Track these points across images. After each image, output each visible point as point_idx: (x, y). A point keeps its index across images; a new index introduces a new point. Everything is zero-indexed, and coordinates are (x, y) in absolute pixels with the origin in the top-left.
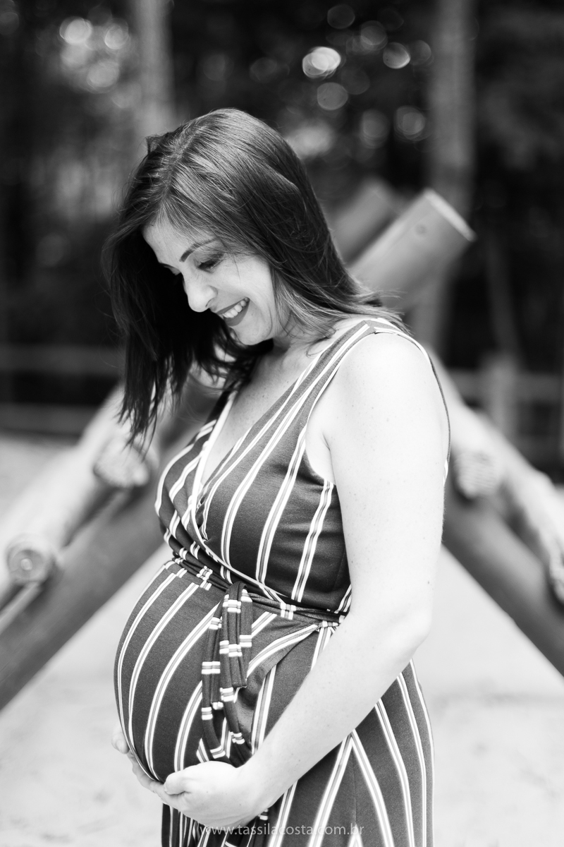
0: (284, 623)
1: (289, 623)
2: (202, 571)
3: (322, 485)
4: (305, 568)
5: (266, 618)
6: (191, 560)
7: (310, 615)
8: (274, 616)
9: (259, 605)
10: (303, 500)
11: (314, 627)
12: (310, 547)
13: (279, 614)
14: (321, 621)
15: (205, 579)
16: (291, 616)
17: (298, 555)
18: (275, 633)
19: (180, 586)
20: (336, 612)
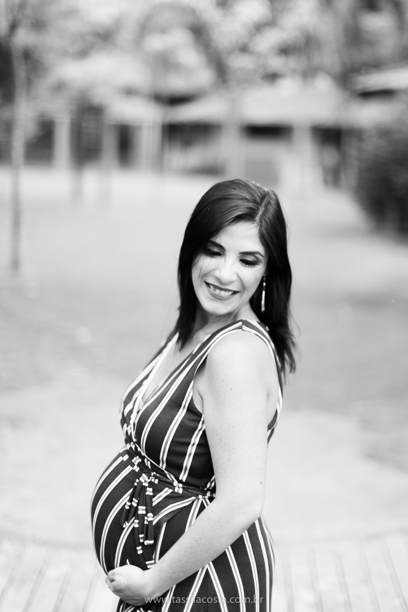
0: (177, 495)
1: (180, 495)
2: (135, 458)
3: (201, 417)
4: (188, 462)
5: (167, 492)
6: (131, 451)
7: (190, 490)
8: (171, 491)
9: (163, 483)
10: (188, 425)
11: (194, 498)
12: (192, 450)
13: (174, 489)
14: (198, 495)
15: (136, 464)
16: (181, 491)
17: (184, 455)
18: (171, 500)
19: (123, 466)
20: (205, 489)
